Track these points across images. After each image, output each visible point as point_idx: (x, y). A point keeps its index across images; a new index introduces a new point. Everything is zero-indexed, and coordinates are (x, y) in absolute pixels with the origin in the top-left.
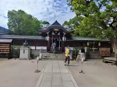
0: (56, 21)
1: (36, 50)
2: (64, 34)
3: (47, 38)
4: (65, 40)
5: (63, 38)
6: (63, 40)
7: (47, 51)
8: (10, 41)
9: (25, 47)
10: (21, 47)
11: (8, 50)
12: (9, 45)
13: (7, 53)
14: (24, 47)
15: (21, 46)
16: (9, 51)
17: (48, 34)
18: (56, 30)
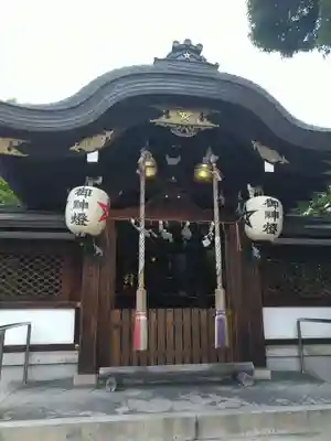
2: (269, 168)
4: (279, 221)
7: (74, 356)
17: (93, 158)
18: (183, 119)
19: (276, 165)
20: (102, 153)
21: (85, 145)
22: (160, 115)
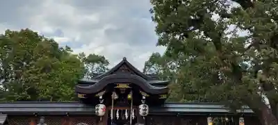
0: (125, 60)
2: (144, 98)
3: (98, 110)
4: (147, 112)
5: (141, 107)
6: (141, 112)
17: (101, 97)
18: (122, 86)
19: (146, 97)
20: (103, 96)
21: (99, 94)
22: (116, 85)
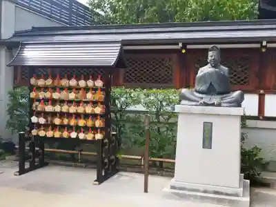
1: (261, 116)
8: (108, 55)
9: (216, 99)
10: (183, 97)
11: (94, 116)
12: (99, 83)
13: (90, 136)
14: (206, 99)
15: (184, 91)
16: (98, 123)
